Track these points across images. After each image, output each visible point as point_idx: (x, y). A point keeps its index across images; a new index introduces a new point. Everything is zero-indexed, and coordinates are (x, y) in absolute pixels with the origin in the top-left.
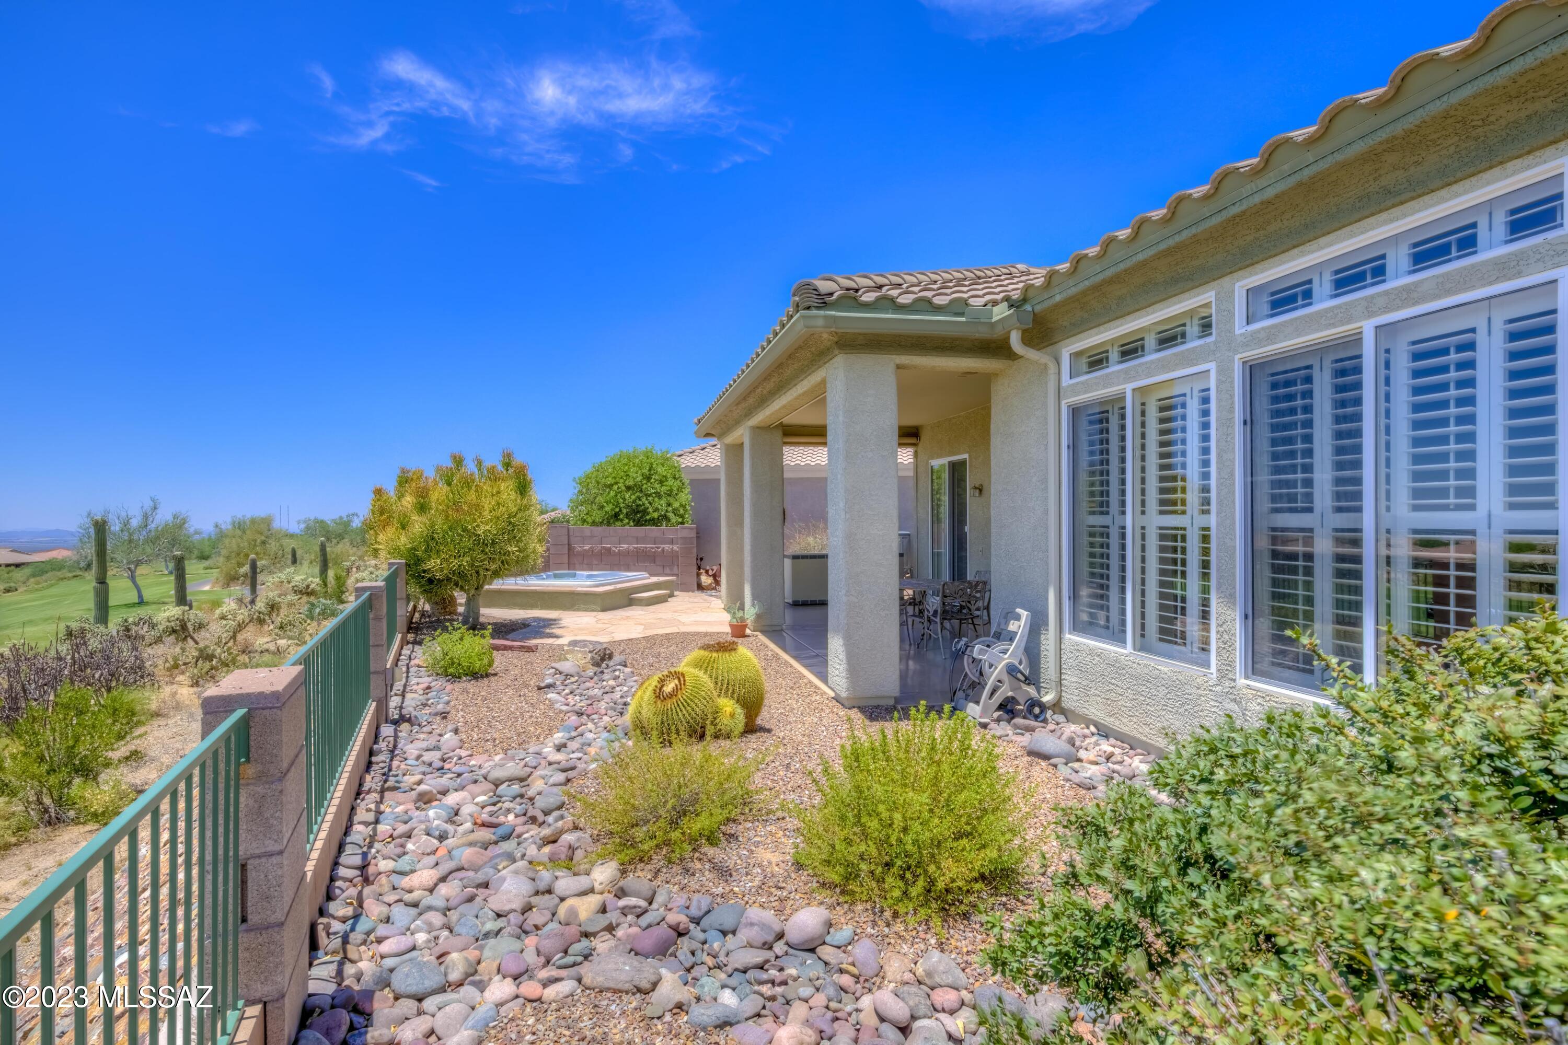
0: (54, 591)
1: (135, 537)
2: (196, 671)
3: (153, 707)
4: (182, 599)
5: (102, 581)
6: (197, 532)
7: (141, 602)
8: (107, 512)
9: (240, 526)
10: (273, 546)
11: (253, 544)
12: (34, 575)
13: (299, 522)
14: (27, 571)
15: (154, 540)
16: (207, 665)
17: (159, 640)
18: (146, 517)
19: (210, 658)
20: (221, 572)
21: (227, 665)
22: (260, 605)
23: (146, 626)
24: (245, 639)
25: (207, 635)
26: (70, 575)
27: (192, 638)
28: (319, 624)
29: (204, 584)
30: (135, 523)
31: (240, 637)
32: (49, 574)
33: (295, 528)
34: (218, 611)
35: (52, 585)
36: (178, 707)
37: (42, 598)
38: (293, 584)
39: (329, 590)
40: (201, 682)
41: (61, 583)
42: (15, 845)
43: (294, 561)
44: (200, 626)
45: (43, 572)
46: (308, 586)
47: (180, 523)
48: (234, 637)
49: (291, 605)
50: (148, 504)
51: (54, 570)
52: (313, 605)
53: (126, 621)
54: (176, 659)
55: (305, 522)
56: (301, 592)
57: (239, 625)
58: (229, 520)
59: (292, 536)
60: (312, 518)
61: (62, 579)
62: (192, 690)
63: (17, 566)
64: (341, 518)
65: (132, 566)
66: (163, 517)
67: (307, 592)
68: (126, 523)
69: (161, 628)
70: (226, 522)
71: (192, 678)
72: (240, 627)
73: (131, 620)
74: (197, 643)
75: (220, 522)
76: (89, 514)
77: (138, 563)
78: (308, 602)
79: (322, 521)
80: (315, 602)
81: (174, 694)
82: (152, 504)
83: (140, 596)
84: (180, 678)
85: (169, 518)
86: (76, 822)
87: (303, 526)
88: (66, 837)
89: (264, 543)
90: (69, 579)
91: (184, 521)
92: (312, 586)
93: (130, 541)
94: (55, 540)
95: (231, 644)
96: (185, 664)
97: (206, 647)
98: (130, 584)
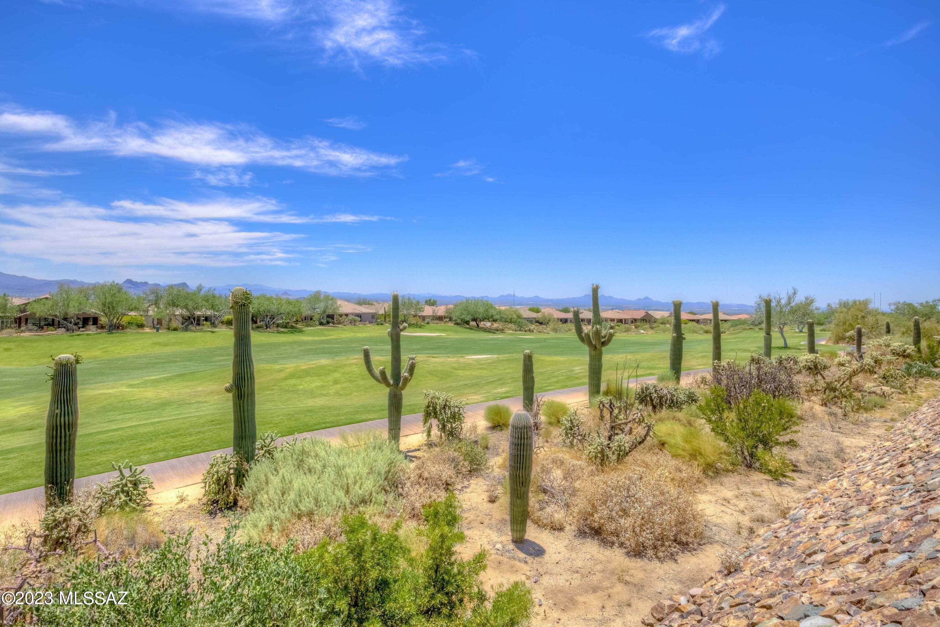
0: (740, 335)
1: (784, 310)
2: (824, 396)
3: (799, 413)
4: (812, 349)
5: (768, 333)
6: (817, 309)
7: (786, 347)
8: (769, 295)
9: (845, 305)
10: (870, 320)
11: (856, 318)
12: (732, 326)
13: (890, 305)
14: (729, 324)
15: (793, 311)
16: (832, 394)
17: (799, 372)
18: (789, 299)
19: (834, 390)
20: (833, 334)
21: (846, 397)
22: (868, 360)
23: (792, 362)
24: (857, 381)
25: (830, 374)
26: (748, 327)
27: (821, 374)
28: (917, 381)
29: (823, 340)
30: (783, 302)
31: (854, 380)
32: (739, 326)
33: (886, 308)
34: (837, 360)
35: (740, 332)
36: (814, 417)
37: (736, 338)
38: (892, 348)
39: (923, 356)
40: (828, 404)
41: (744, 332)
42: (731, 471)
43: (888, 331)
44: (825, 368)
45: (736, 325)
46: (905, 351)
47: (809, 302)
48: (850, 378)
49: (889, 362)
50: (791, 291)
51: (740, 324)
52: (910, 365)
53: (781, 357)
54: (811, 386)
55: (894, 304)
56: (898, 354)
57: (854, 372)
58: (837, 301)
59: (884, 314)
60: (902, 302)
61: (745, 329)
62: (824, 408)
63: (725, 321)
64: (927, 302)
65: (782, 327)
66: (800, 298)
67: (904, 355)
68: (779, 302)
69: (802, 365)
70: (835, 302)
71: (823, 400)
72: (855, 373)
73: (783, 357)
74: (824, 379)
75: (831, 302)
76: (760, 297)
77: (785, 324)
78: (905, 363)
79: (911, 304)
80: (913, 363)
81: (812, 408)
82: (793, 291)
83: (785, 343)
84: (813, 398)
85: (803, 299)
86: (760, 470)
87: (893, 307)
88: (755, 478)
89: (863, 317)
90: (748, 330)
91: (812, 301)
92: (908, 351)
93: (781, 312)
94: (742, 309)
95: (847, 383)
96: (817, 390)
97: (831, 382)
98: (780, 335)
